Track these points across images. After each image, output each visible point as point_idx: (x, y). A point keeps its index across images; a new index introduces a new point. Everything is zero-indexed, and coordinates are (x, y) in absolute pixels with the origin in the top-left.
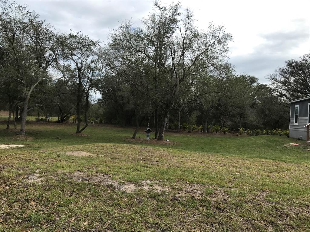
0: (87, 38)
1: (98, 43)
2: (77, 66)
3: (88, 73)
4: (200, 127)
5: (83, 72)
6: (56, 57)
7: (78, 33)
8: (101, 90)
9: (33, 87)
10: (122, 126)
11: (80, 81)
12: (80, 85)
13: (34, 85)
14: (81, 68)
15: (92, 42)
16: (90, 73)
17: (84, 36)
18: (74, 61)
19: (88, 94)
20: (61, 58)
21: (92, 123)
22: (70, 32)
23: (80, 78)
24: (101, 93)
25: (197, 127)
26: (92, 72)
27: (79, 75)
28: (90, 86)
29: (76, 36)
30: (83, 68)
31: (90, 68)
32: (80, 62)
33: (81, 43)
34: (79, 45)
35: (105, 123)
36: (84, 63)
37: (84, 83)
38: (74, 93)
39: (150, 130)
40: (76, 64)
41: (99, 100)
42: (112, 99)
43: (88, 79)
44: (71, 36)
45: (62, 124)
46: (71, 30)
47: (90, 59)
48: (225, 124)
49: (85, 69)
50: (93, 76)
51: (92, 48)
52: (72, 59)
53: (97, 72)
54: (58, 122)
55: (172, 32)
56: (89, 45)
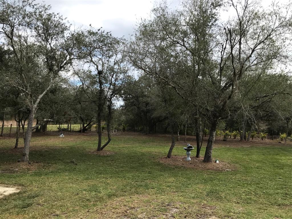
0: (109, 35)
1: (122, 40)
2: (97, 69)
3: (111, 77)
4: (233, 133)
5: (105, 76)
6: (70, 57)
7: (99, 30)
8: (123, 96)
9: (41, 96)
10: (146, 134)
11: (101, 87)
12: (102, 91)
13: (42, 94)
14: (102, 70)
15: (115, 39)
16: (112, 77)
17: (105, 33)
18: (94, 63)
19: (111, 103)
20: (76, 58)
21: (115, 131)
22: (89, 28)
23: (101, 83)
24: (124, 100)
25: (230, 134)
26: (115, 75)
27: (99, 79)
28: (113, 92)
29: (97, 33)
30: (105, 71)
31: (113, 71)
32: (101, 63)
33: (102, 42)
34: (100, 44)
35: (128, 131)
36: (106, 65)
37: (106, 89)
38: (94, 102)
39: (191, 147)
40: (96, 66)
41: (121, 106)
42: (135, 105)
43: (111, 84)
44: (91, 33)
45: (83, 134)
46: (90, 25)
47: (112, 60)
48: (260, 129)
49: (106, 72)
50: (116, 80)
51: (116, 46)
52: (92, 61)
53: (121, 76)
54: (80, 131)
55: (214, 19)
56: (111, 44)
